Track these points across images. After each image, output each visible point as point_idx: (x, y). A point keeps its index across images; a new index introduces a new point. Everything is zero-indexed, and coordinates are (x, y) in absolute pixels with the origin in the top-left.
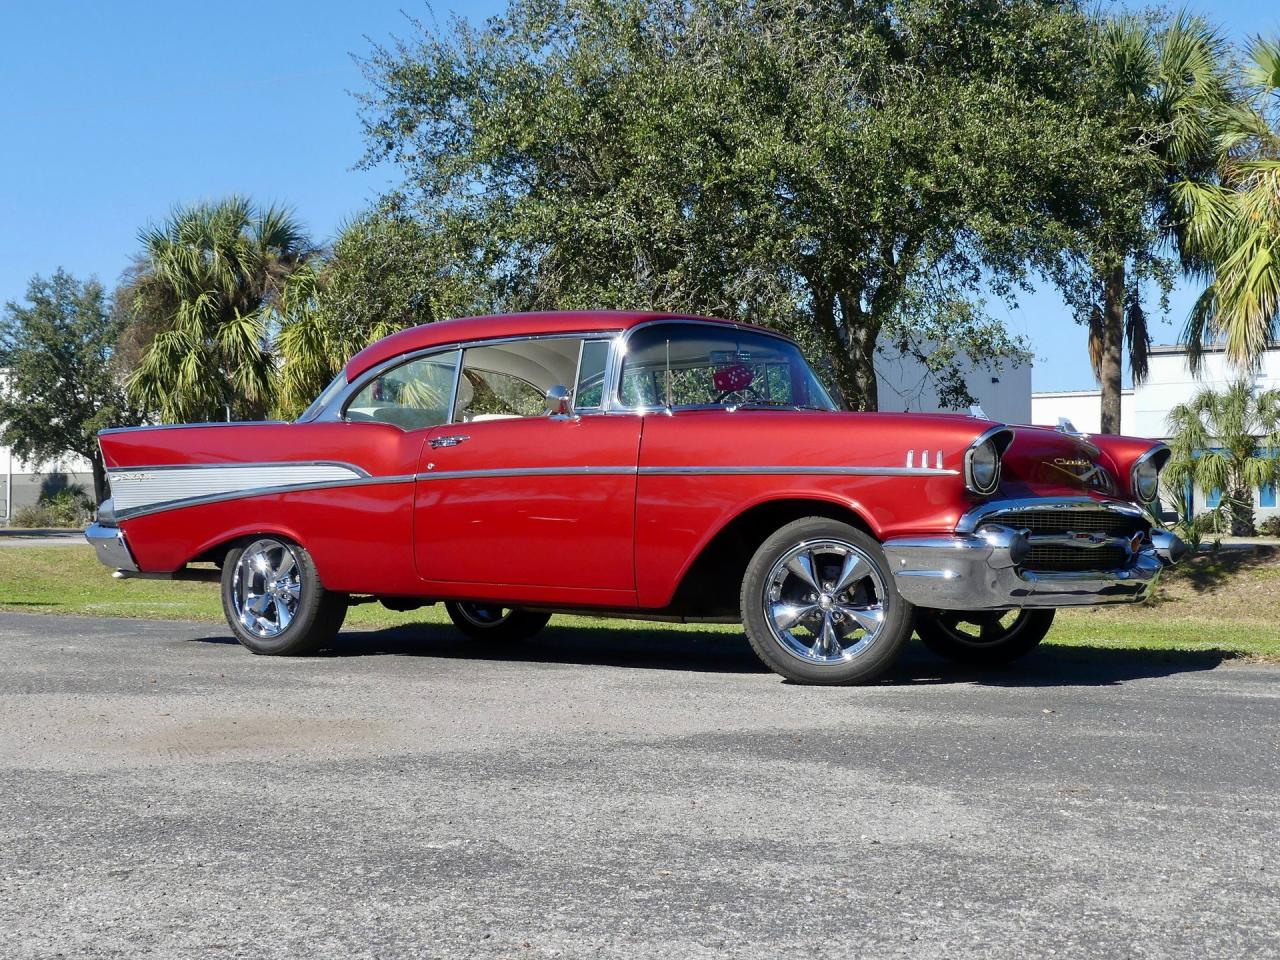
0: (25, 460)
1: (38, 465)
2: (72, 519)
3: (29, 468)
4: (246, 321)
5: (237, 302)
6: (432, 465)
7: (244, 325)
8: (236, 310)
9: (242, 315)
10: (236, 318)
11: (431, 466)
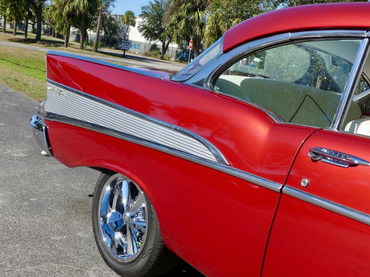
0: (148, 40)
1: (150, 42)
2: (156, 56)
3: (148, 42)
4: (200, 12)
5: (199, 7)
6: (307, 181)
7: (199, 13)
8: (198, 9)
9: (199, 10)
10: (197, 11)
11: (305, 182)
